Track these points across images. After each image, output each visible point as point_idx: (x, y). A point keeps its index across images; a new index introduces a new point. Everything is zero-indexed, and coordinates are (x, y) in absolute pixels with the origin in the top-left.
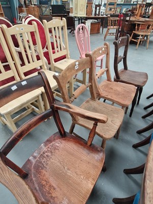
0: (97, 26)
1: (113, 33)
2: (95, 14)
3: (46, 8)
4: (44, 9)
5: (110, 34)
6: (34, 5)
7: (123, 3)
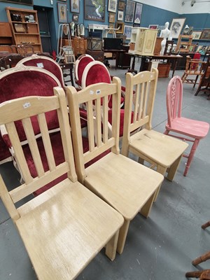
0: (166, 67)
1: (192, 81)
2: (165, 53)
3: (98, 41)
4: (94, 43)
5: (188, 80)
6: (81, 36)
7: (198, 39)
